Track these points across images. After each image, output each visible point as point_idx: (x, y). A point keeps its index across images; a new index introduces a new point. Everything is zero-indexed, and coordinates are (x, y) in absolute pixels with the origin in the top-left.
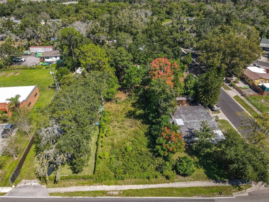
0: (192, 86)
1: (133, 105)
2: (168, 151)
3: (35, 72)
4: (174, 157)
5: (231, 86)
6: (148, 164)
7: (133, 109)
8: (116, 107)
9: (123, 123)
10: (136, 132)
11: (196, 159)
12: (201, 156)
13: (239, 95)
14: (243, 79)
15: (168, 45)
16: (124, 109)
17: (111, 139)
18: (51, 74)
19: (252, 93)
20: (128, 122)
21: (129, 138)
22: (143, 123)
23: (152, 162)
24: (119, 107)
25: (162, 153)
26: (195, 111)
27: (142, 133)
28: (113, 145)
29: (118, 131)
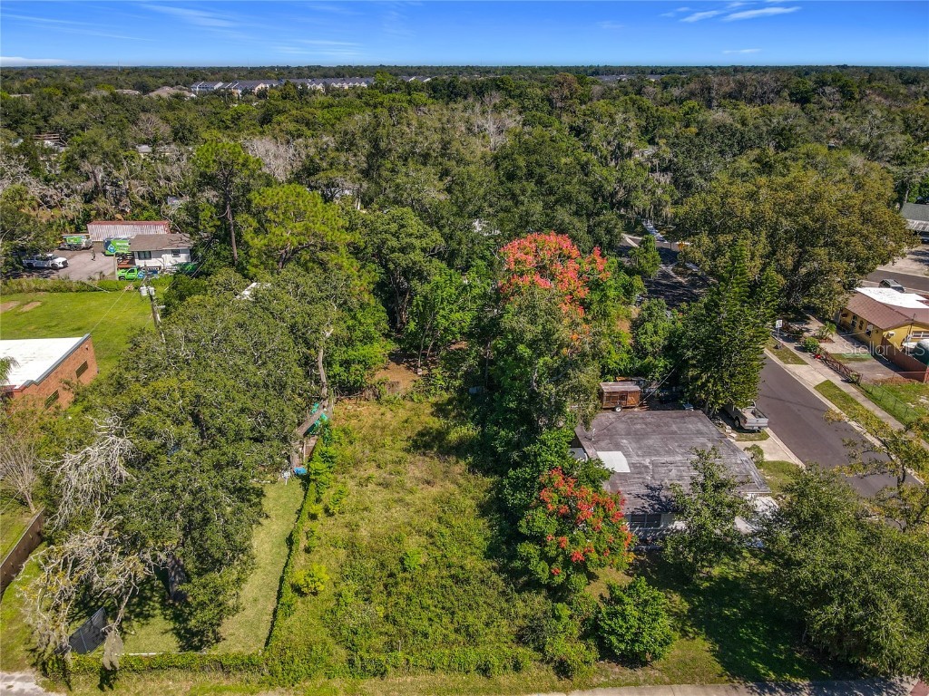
0: (660, 340)
1: (440, 410)
2: (567, 562)
3: (93, 301)
4: (591, 593)
5: (804, 349)
6: (484, 616)
7: (436, 423)
8: (378, 416)
9: (400, 468)
10: (445, 502)
11: (678, 602)
12: (698, 592)
13: (837, 380)
14: (848, 327)
15: (574, 208)
16: (406, 421)
17: (348, 525)
18: (144, 293)
19: (883, 373)
20: (417, 467)
21: (417, 520)
22: (473, 468)
23: (501, 611)
24: (389, 415)
25: (541, 570)
26: (674, 428)
27: (468, 503)
28: (352, 546)
29: (377, 496)
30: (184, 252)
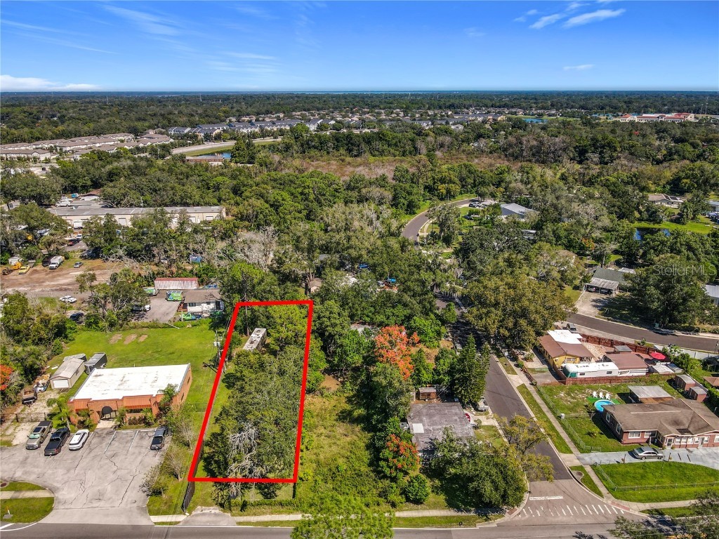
0: (446, 368)
1: (349, 400)
2: (396, 469)
4: (404, 481)
5: (517, 366)
6: (368, 488)
7: (348, 407)
8: (322, 403)
9: (334, 429)
10: (353, 443)
11: (437, 482)
12: (445, 479)
13: (527, 383)
14: (540, 352)
15: (412, 294)
16: (334, 406)
17: (315, 454)
18: (216, 345)
19: (550, 379)
20: (341, 428)
21: (343, 452)
22: (364, 429)
23: (374, 486)
24: (327, 403)
25: (387, 471)
26: (446, 412)
27: (362, 445)
28: (318, 463)
29: (325, 442)
30: (213, 302)
